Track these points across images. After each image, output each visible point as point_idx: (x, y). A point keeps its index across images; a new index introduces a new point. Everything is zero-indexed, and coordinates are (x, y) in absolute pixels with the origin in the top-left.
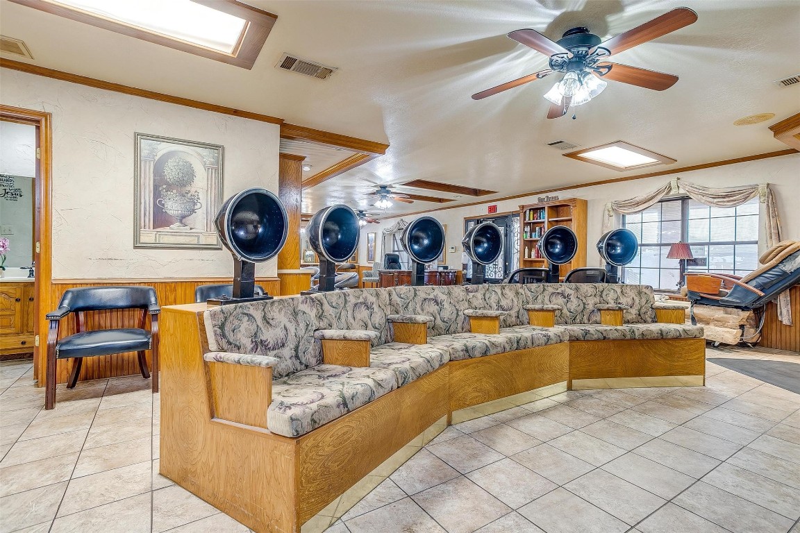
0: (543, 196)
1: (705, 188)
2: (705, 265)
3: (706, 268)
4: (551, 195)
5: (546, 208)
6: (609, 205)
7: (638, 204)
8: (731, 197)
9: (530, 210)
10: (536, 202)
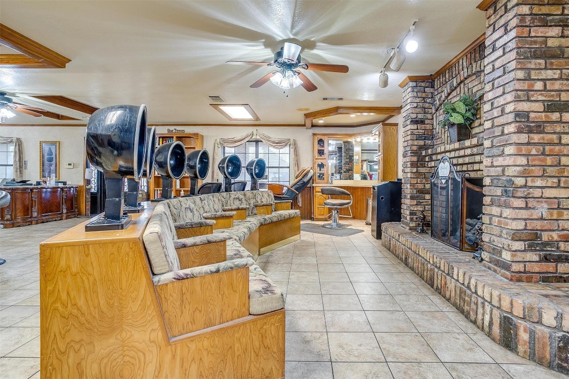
0: (172, 128)
1: (269, 138)
2: (267, 179)
3: (267, 180)
4: (179, 128)
5: (175, 137)
6: (218, 140)
7: (236, 142)
8: (280, 144)
9: (160, 138)
10: (167, 132)
